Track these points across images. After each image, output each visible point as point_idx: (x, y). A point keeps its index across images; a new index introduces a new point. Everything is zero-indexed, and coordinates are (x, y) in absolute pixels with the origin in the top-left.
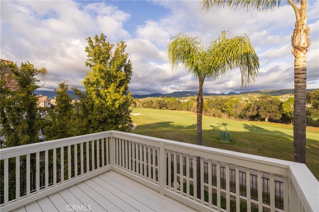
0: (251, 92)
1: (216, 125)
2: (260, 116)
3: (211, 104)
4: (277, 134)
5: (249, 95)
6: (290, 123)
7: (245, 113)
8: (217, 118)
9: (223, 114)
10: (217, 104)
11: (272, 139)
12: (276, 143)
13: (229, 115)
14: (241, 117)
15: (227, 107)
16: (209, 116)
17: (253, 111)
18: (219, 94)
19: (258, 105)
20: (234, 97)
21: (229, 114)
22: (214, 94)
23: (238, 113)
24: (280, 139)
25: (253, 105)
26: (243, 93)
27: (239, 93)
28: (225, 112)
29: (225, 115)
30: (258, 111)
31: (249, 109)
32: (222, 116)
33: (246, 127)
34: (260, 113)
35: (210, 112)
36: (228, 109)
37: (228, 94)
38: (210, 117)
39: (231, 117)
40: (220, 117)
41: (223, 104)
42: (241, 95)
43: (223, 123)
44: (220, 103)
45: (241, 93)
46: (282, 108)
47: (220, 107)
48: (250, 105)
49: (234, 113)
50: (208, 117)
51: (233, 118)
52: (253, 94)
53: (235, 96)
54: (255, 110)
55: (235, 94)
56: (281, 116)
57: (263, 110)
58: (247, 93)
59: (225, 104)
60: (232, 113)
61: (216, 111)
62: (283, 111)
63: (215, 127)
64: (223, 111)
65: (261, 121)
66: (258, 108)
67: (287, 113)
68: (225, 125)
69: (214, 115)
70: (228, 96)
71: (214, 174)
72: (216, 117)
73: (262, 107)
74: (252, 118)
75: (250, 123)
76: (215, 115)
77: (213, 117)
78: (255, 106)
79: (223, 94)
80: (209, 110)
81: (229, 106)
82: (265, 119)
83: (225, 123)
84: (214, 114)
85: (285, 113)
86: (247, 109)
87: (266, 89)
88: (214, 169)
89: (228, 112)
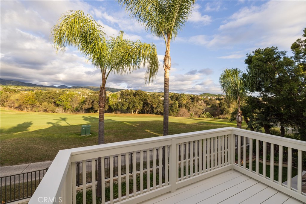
0: (82, 87)
1: (54, 122)
2: (94, 108)
3: (40, 97)
4: (109, 121)
5: (81, 89)
6: (113, 112)
7: (82, 107)
8: (50, 113)
9: (57, 108)
10: (49, 98)
11: (117, 125)
12: (120, 127)
13: (65, 110)
14: (77, 110)
15: (63, 101)
16: (38, 111)
17: (89, 104)
18: (48, 86)
19: (93, 99)
20: (66, 90)
21: (64, 108)
22: (41, 86)
23: (74, 106)
24: (121, 124)
25: (89, 99)
26: (75, 87)
27: (71, 87)
28: (59, 106)
29: (59, 110)
30: (93, 104)
31: (85, 103)
32: (56, 111)
33: (86, 119)
34: (94, 106)
35: (39, 107)
36: (64, 103)
37: (58, 87)
38: (39, 113)
39: (67, 110)
40: (53, 111)
41: (57, 98)
42: (73, 89)
43: (61, 118)
44: (53, 97)
45: (73, 87)
46: (109, 102)
47: (53, 101)
48: (86, 99)
49: (70, 107)
50: (37, 113)
51: (69, 112)
52: (84, 89)
53: (68, 89)
54: (90, 103)
55: (66, 88)
56: (108, 108)
57: (97, 103)
58: (79, 87)
59: (60, 98)
60: (68, 107)
61: (48, 105)
62: (109, 104)
63: (54, 123)
64: (57, 105)
65: (94, 112)
66: (93, 102)
67: (111, 105)
68: (64, 119)
69: (45, 111)
70: (60, 89)
71: (123, 164)
72: (48, 112)
73: (96, 101)
74: (88, 111)
75: (87, 115)
76: (48, 110)
77: (44, 113)
78: (90, 100)
79: (53, 87)
80: (38, 104)
81: (65, 100)
82: (97, 110)
83: (63, 117)
84: (46, 109)
85: (110, 105)
86: (84, 102)
87: (94, 86)
88: (116, 161)
89: (64, 106)
